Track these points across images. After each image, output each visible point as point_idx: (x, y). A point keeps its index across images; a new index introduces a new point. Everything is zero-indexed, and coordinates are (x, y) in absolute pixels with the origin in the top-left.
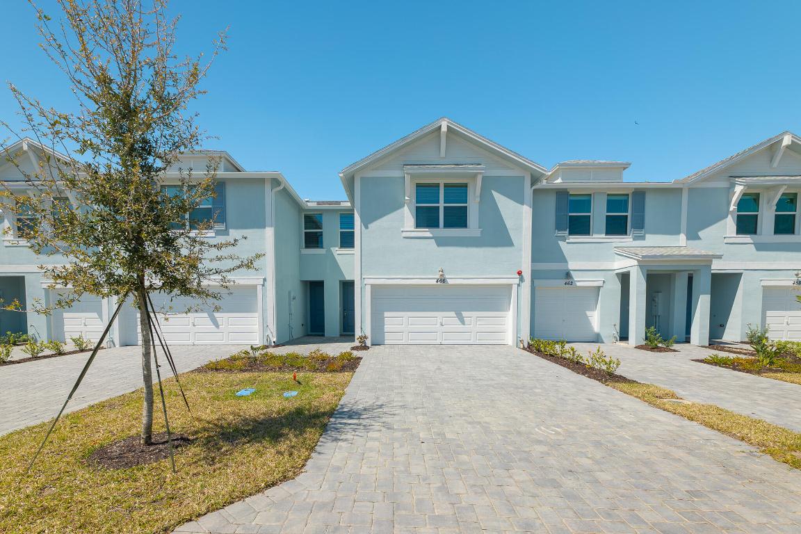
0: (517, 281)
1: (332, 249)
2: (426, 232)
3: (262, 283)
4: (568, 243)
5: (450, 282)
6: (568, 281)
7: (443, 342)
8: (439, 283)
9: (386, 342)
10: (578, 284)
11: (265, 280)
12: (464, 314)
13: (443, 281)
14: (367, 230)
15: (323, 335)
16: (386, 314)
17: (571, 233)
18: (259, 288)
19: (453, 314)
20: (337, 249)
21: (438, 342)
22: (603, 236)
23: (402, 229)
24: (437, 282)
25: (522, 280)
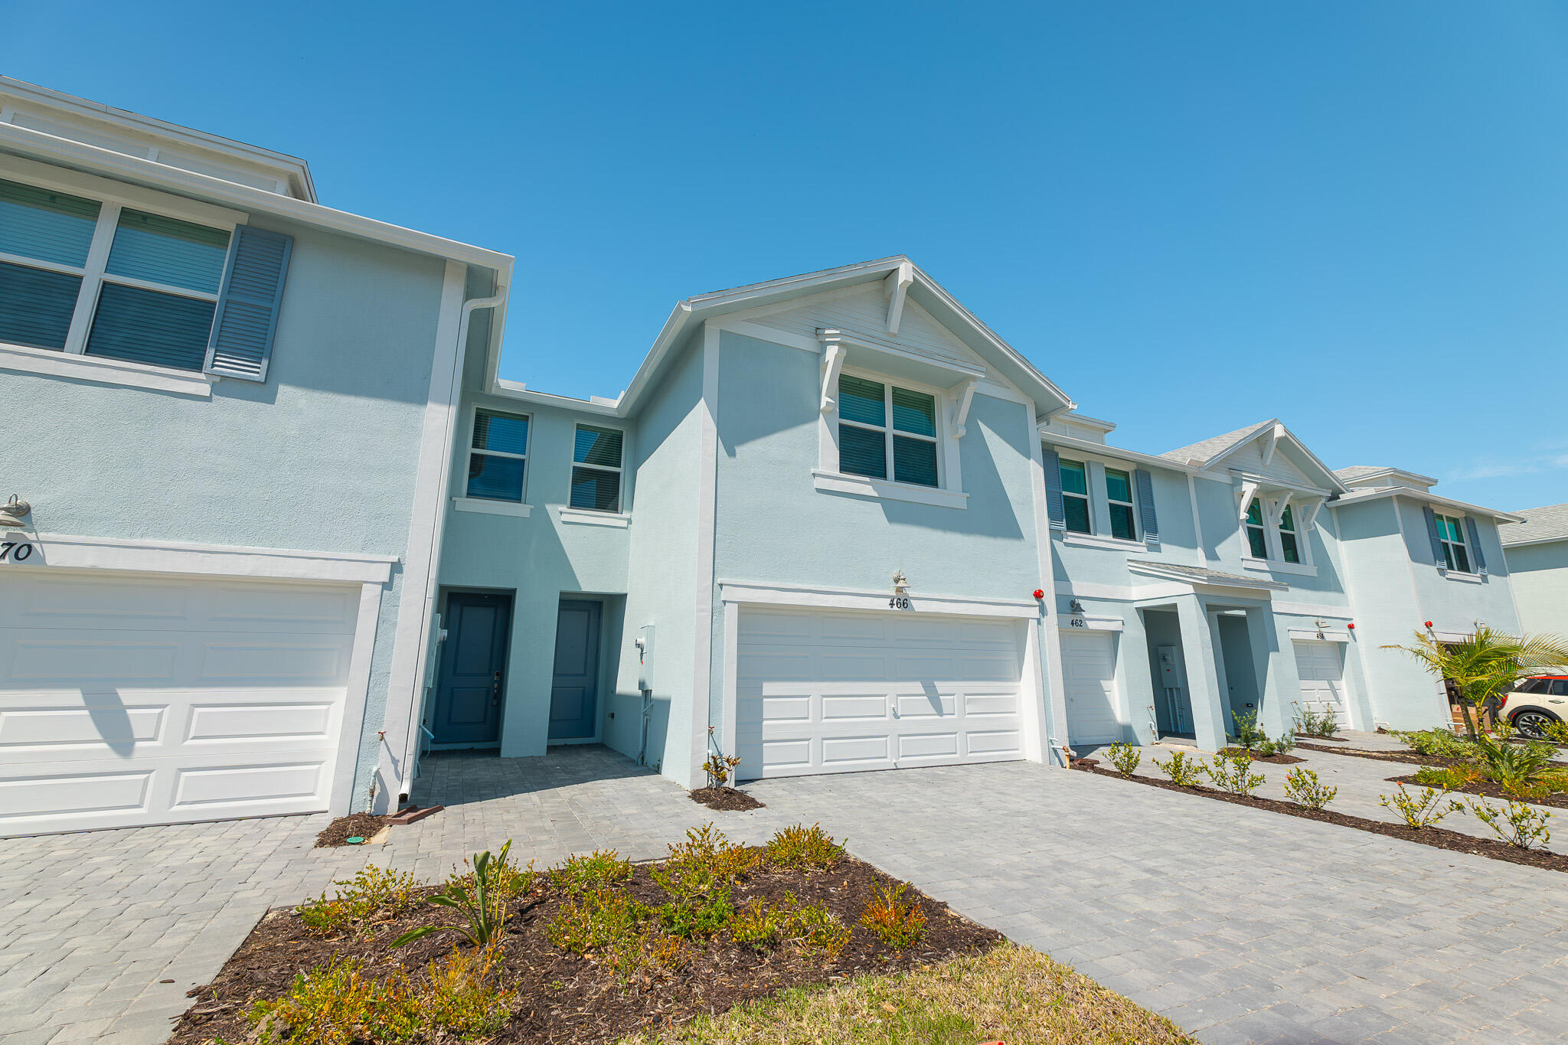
0: (1035, 612)
1: (548, 507)
2: (863, 485)
3: (385, 577)
4: (1067, 545)
5: (918, 606)
6: (1075, 617)
7: (904, 762)
8: (895, 607)
9: (768, 770)
10: (1091, 625)
11: (396, 568)
12: (941, 687)
13: (904, 603)
14: (733, 460)
15: (496, 752)
16: (768, 688)
17: (1069, 528)
18: (370, 595)
19: (917, 687)
20: (564, 508)
21: (889, 762)
22: (1110, 538)
23: (813, 471)
24: (892, 605)
25: (1043, 611)
